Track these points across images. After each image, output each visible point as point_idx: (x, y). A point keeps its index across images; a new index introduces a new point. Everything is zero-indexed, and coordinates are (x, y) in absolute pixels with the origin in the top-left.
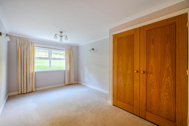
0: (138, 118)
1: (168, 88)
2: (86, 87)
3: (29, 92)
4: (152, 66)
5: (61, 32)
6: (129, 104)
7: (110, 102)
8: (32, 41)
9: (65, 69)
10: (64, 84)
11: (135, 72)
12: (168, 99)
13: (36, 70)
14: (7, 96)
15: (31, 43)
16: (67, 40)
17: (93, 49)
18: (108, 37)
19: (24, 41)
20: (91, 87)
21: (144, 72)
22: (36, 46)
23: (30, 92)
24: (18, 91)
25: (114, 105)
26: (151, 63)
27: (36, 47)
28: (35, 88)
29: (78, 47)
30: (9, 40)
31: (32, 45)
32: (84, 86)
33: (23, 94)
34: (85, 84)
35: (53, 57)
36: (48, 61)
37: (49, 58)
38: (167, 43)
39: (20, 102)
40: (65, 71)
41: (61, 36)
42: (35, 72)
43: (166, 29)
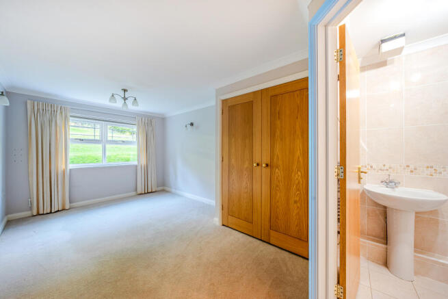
0: (259, 242)
1: (298, 190)
2: (179, 195)
3: (56, 210)
4: (278, 156)
5: (125, 91)
6: (246, 220)
7: (217, 220)
8: (63, 106)
9: (136, 163)
10: (134, 193)
11: (255, 165)
12: (298, 207)
13: (71, 166)
14: (5, 220)
15: (59, 108)
16: (138, 105)
17: (192, 124)
18: (213, 103)
19: (43, 105)
20: (189, 195)
21: (267, 165)
22: (71, 116)
23: (58, 211)
24: (31, 209)
25: (223, 225)
26: (277, 150)
27: (71, 118)
28: (70, 202)
29: (163, 120)
30: (8, 104)
31: (61, 113)
32: (174, 194)
33: (43, 214)
34: (178, 192)
35: (109, 139)
36: (100, 146)
37: (102, 140)
38: (297, 118)
39: (35, 232)
40: (136, 166)
41: (125, 99)
42: (70, 170)
43: (296, 96)
